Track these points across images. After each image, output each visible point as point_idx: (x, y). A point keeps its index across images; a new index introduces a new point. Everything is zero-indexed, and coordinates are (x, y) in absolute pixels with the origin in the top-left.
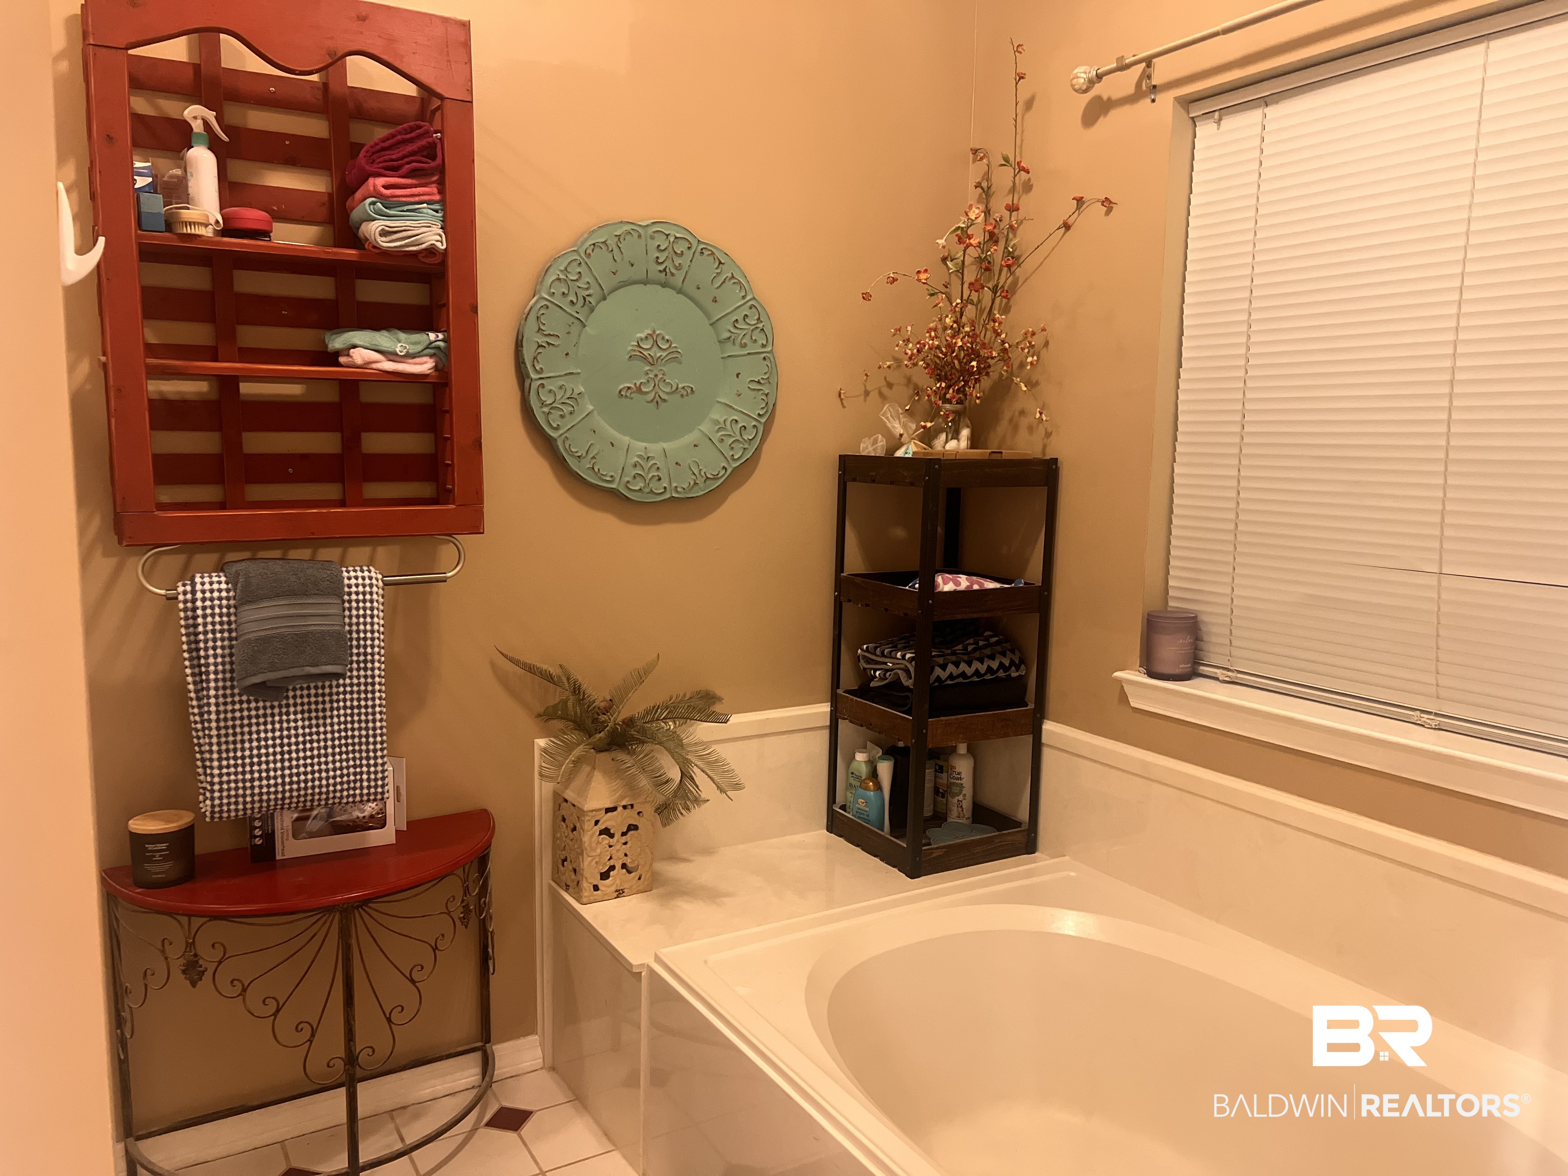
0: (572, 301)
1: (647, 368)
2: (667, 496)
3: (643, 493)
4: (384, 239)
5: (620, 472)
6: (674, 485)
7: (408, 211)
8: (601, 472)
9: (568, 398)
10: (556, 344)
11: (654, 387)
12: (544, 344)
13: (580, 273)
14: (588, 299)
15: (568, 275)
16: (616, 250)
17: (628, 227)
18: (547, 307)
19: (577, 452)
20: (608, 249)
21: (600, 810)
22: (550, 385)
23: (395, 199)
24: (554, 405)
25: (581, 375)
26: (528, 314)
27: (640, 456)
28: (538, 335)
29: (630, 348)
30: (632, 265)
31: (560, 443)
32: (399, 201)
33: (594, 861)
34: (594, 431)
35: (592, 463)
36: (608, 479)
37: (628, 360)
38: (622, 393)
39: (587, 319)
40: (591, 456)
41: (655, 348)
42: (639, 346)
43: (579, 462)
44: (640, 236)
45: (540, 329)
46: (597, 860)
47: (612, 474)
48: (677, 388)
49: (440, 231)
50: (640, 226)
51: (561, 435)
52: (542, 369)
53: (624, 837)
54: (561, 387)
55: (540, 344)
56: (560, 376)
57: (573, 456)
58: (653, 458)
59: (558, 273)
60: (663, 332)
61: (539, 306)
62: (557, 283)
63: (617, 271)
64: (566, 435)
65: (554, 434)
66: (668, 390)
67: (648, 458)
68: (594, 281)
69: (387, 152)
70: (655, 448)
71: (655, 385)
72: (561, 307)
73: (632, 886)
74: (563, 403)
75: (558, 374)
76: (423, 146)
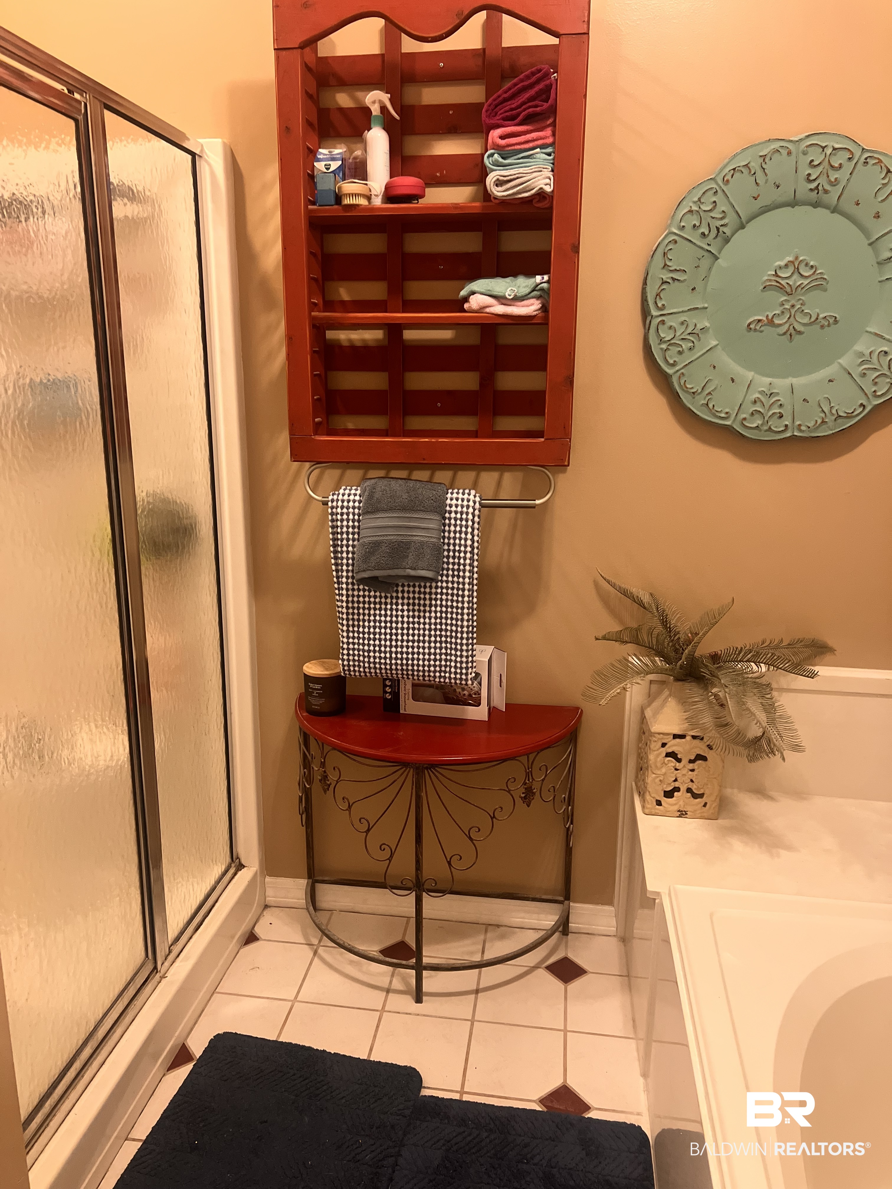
0: (703, 234)
1: (785, 298)
2: (788, 434)
3: (760, 430)
4: (500, 189)
5: (737, 408)
6: (798, 423)
7: (523, 158)
8: (715, 408)
9: (689, 334)
10: (681, 279)
11: (789, 318)
12: (668, 280)
13: (715, 202)
14: (721, 229)
15: (701, 207)
16: (760, 173)
17: (776, 145)
18: (676, 242)
19: (692, 388)
20: (750, 172)
21: (668, 734)
22: (671, 322)
23: (510, 148)
24: (672, 342)
25: (707, 310)
26: (655, 250)
27: (762, 392)
28: (664, 271)
29: (766, 278)
30: (778, 187)
31: (675, 380)
32: (515, 150)
33: (658, 779)
34: (714, 367)
35: (707, 399)
36: (723, 415)
37: (762, 291)
38: (751, 326)
39: (720, 251)
40: (707, 392)
41: (796, 276)
42: (776, 275)
43: (694, 398)
44: (789, 153)
45: (665, 265)
46: (661, 778)
47: (727, 410)
48: (817, 319)
49: (550, 175)
50: (791, 141)
51: (678, 371)
52: (663, 305)
53: (691, 765)
54: (682, 323)
55: (665, 280)
56: (683, 312)
57: (687, 392)
58: (778, 394)
59: (691, 204)
60: (807, 258)
61: (667, 241)
62: (689, 216)
63: (758, 196)
64: (682, 371)
65: (670, 371)
66: (806, 320)
67: (771, 394)
68: (731, 210)
69: (509, 103)
70: (781, 384)
71: (790, 316)
72: (690, 241)
73: (695, 811)
74: (683, 339)
75: (681, 310)
76: (541, 90)
